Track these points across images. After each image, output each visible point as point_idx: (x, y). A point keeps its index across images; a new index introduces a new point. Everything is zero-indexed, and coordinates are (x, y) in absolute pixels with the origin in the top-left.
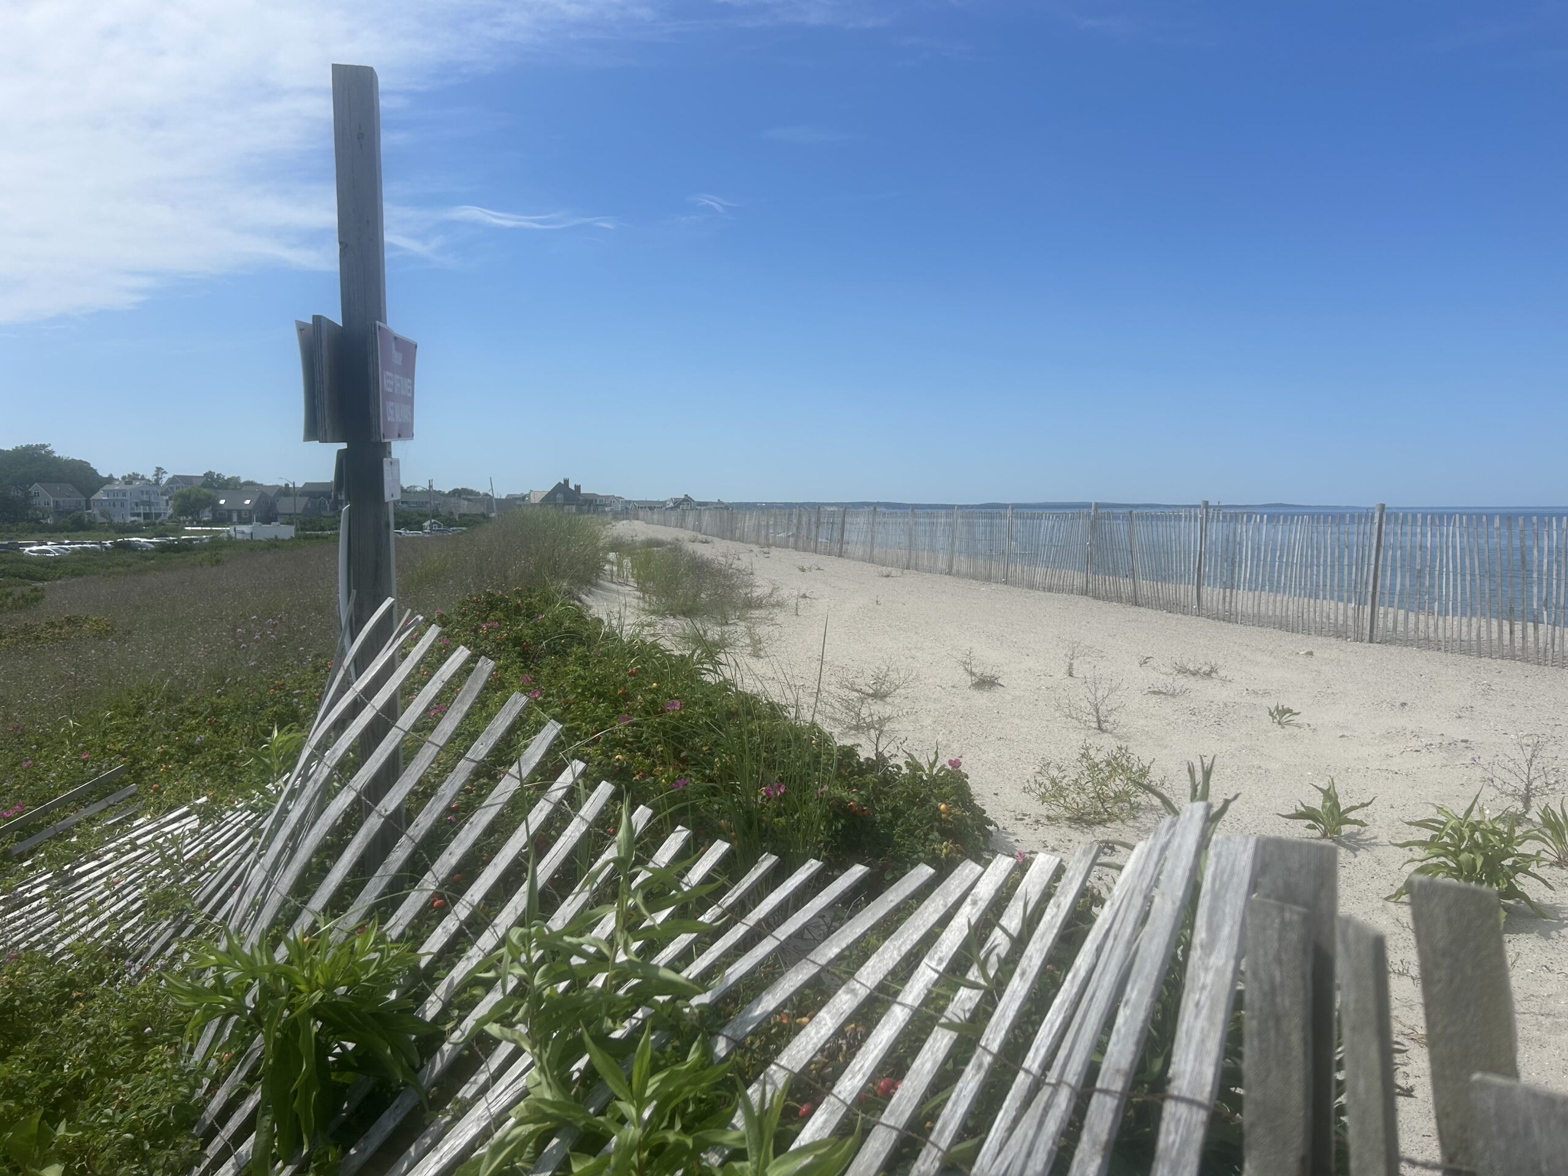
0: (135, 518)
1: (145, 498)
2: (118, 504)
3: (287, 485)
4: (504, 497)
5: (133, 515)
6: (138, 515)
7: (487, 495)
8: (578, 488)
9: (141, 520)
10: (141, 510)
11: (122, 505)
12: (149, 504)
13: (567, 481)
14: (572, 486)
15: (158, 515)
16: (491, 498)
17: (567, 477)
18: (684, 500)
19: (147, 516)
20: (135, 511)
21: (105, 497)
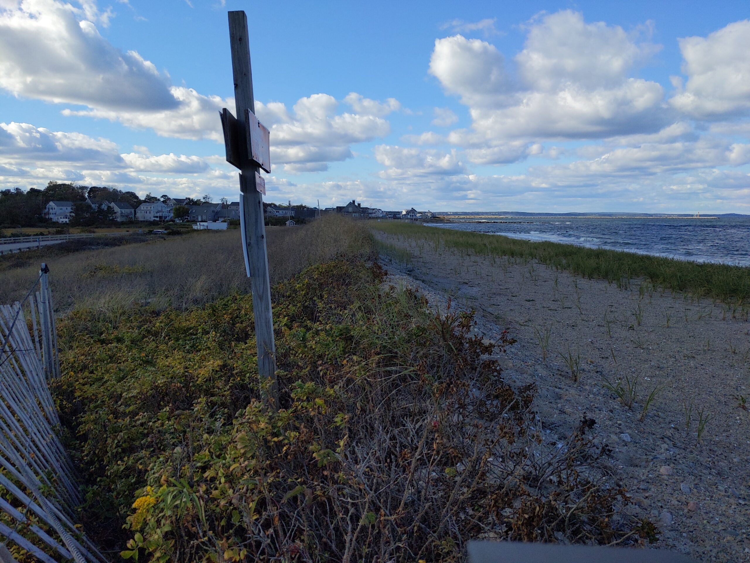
0: (156, 219)
1: (160, 209)
2: (148, 212)
3: (223, 203)
4: (324, 209)
5: (155, 217)
6: (157, 217)
7: (316, 208)
8: (359, 205)
9: (158, 219)
10: (158, 215)
11: (150, 213)
12: (161, 211)
13: (354, 201)
14: (356, 204)
15: (166, 217)
16: (318, 210)
17: (354, 199)
18: (411, 211)
19: (160, 217)
20: (156, 215)
21: (142, 209)
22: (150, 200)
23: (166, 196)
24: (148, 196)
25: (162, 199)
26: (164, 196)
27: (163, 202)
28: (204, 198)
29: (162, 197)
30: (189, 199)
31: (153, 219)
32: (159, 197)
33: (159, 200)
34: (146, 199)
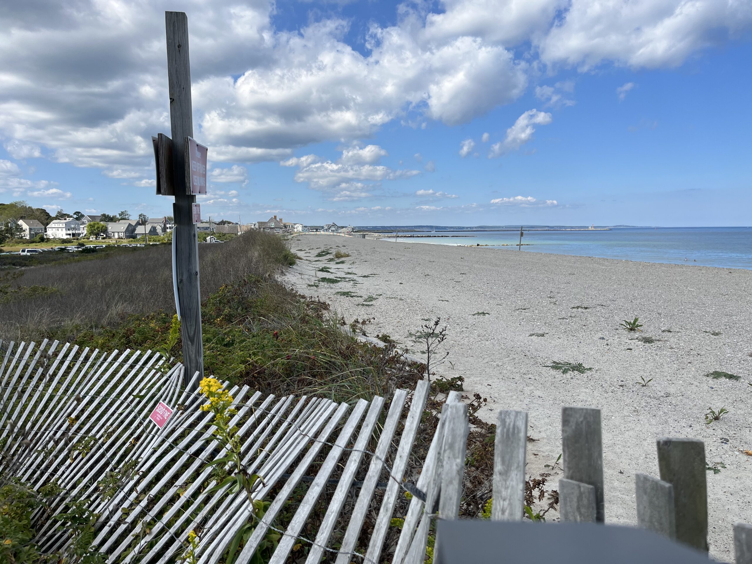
1: (73, 226)
2: (60, 229)
7: (237, 224)
8: (281, 220)
9: (71, 237)
10: (71, 232)
12: (75, 229)
13: (275, 217)
15: (79, 234)
16: (239, 225)
20: (68, 232)
21: (53, 226)
22: (61, 216)
23: (79, 213)
24: (59, 213)
25: (75, 216)
26: (77, 213)
27: (77, 219)
28: (120, 215)
29: (75, 214)
30: (104, 215)
31: (65, 237)
32: (71, 214)
33: (71, 217)
34: (57, 216)
